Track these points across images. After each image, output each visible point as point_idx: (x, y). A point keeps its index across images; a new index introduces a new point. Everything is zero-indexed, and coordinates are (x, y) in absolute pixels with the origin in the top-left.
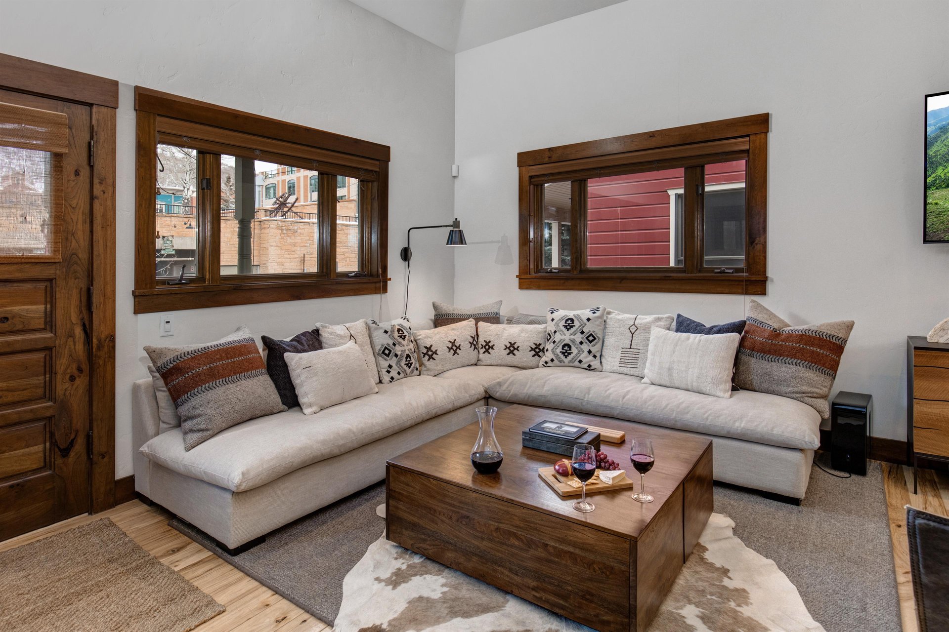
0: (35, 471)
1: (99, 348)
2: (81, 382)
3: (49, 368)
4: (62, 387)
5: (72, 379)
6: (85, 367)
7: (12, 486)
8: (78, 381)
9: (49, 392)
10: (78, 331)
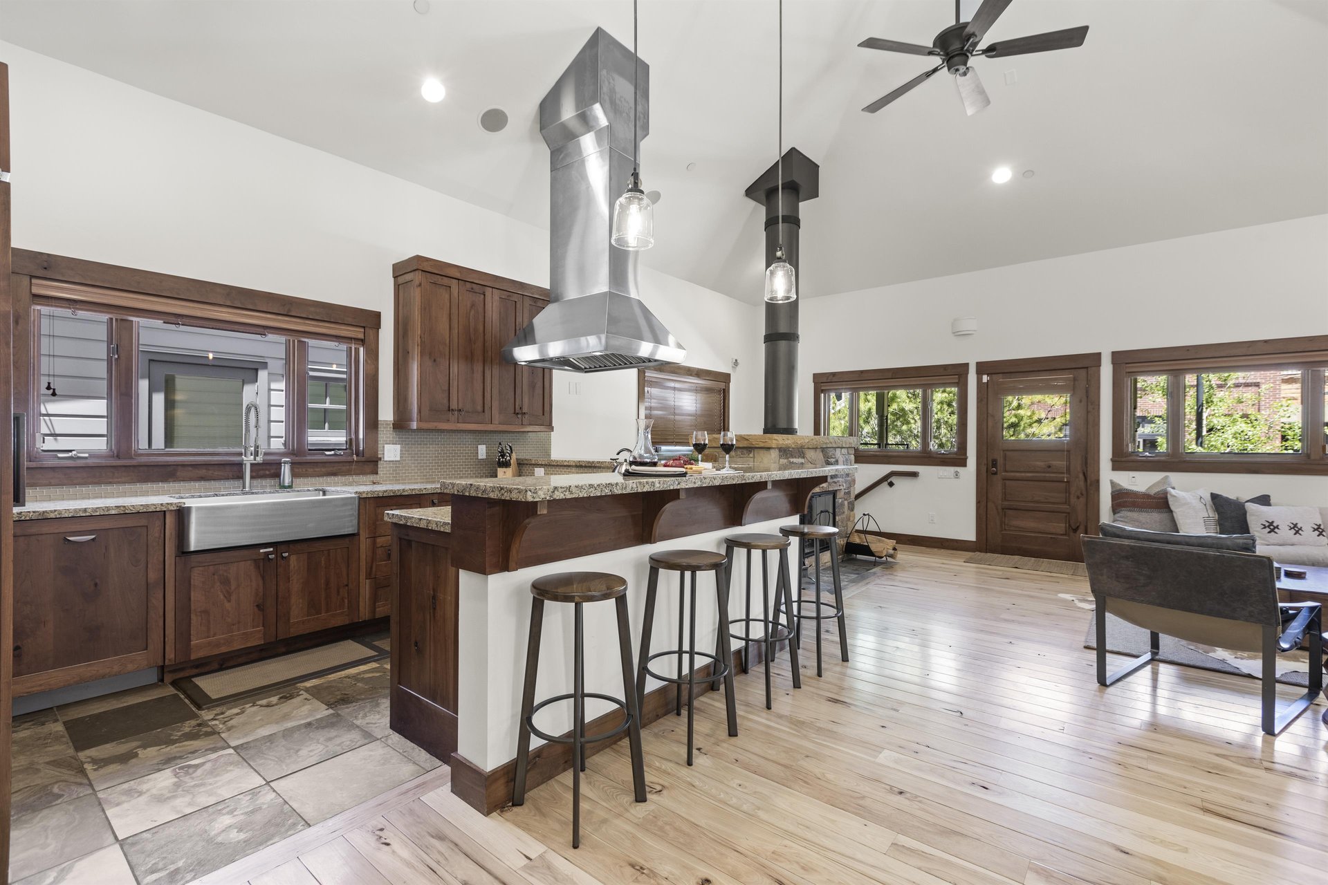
0: (1062, 535)
1: (1091, 485)
2: (1082, 500)
3: (1067, 491)
4: (1073, 500)
5: (1078, 498)
6: (1084, 493)
7: (1051, 538)
8: (1081, 499)
9: (1067, 502)
10: (1081, 476)
